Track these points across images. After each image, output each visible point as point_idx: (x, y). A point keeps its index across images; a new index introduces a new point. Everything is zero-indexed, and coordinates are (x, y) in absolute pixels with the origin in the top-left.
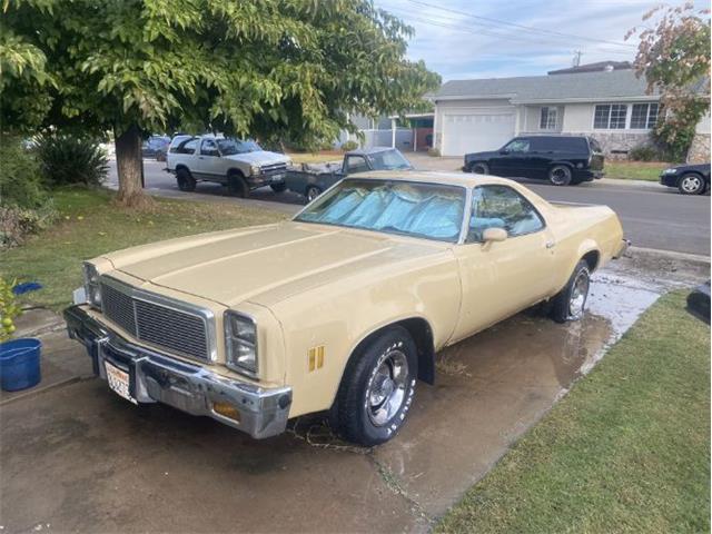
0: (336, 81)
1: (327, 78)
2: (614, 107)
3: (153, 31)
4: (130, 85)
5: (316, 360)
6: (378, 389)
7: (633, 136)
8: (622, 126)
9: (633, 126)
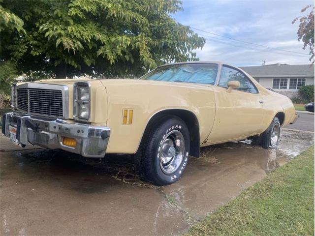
0: (157, 43)
1: (152, 43)
2: (282, 80)
3: (73, 12)
4: (60, 35)
5: (128, 117)
6: (166, 153)
7: (290, 92)
8: (286, 88)
9: (290, 88)
